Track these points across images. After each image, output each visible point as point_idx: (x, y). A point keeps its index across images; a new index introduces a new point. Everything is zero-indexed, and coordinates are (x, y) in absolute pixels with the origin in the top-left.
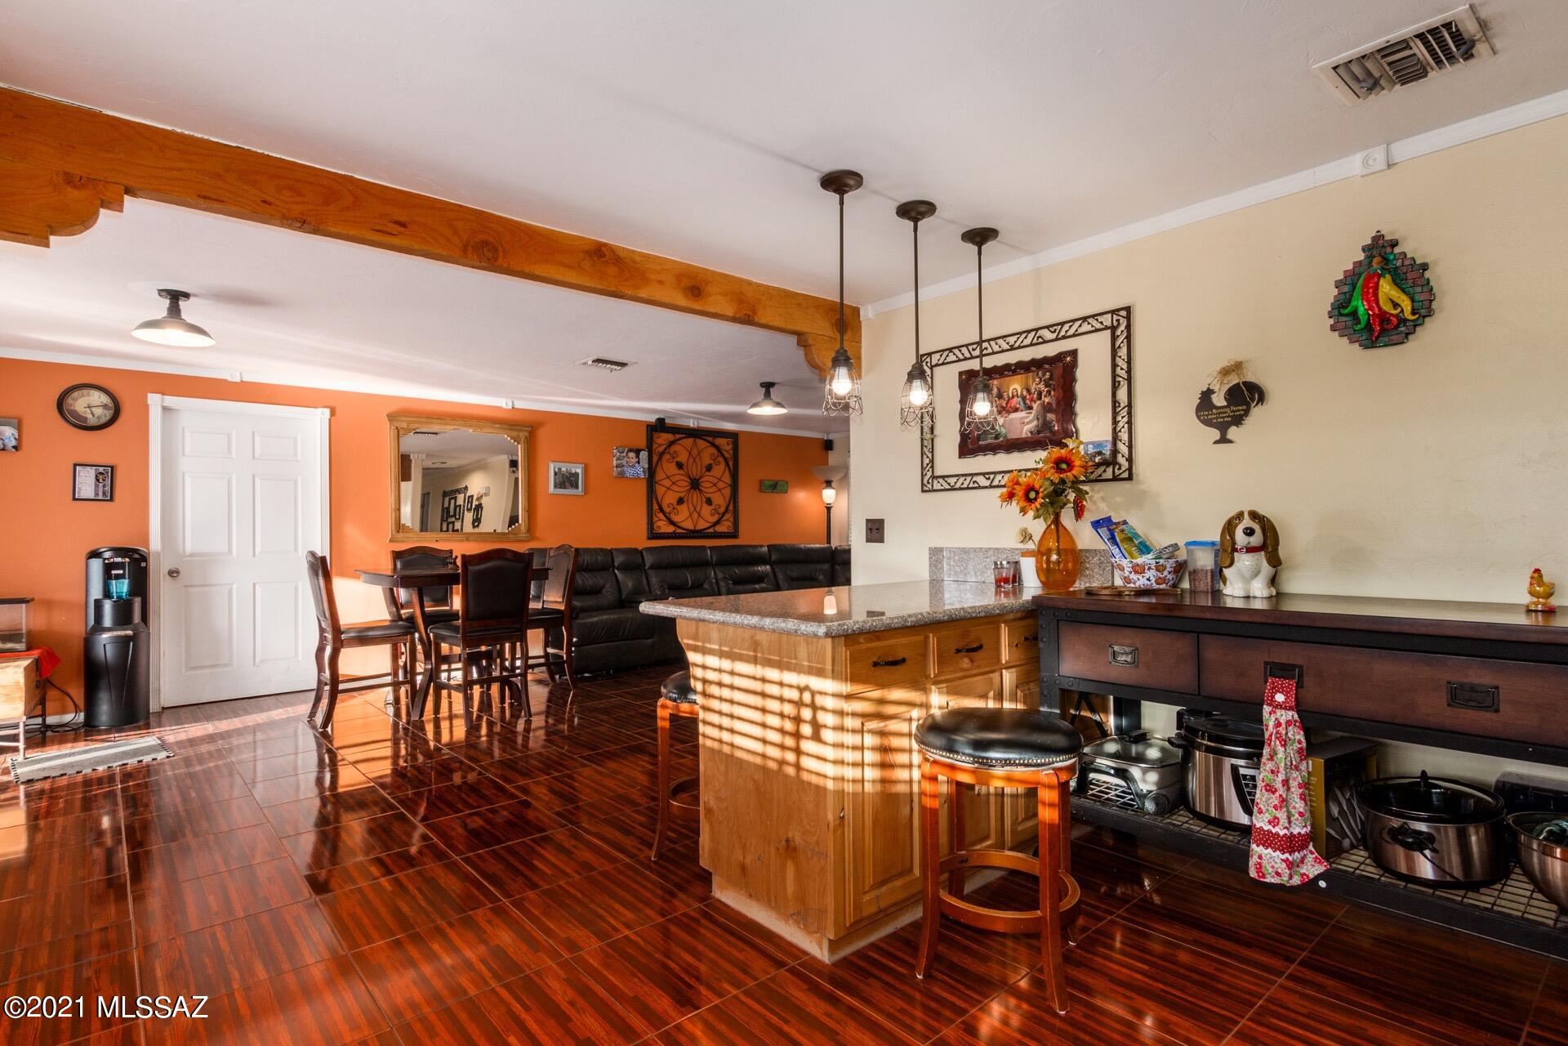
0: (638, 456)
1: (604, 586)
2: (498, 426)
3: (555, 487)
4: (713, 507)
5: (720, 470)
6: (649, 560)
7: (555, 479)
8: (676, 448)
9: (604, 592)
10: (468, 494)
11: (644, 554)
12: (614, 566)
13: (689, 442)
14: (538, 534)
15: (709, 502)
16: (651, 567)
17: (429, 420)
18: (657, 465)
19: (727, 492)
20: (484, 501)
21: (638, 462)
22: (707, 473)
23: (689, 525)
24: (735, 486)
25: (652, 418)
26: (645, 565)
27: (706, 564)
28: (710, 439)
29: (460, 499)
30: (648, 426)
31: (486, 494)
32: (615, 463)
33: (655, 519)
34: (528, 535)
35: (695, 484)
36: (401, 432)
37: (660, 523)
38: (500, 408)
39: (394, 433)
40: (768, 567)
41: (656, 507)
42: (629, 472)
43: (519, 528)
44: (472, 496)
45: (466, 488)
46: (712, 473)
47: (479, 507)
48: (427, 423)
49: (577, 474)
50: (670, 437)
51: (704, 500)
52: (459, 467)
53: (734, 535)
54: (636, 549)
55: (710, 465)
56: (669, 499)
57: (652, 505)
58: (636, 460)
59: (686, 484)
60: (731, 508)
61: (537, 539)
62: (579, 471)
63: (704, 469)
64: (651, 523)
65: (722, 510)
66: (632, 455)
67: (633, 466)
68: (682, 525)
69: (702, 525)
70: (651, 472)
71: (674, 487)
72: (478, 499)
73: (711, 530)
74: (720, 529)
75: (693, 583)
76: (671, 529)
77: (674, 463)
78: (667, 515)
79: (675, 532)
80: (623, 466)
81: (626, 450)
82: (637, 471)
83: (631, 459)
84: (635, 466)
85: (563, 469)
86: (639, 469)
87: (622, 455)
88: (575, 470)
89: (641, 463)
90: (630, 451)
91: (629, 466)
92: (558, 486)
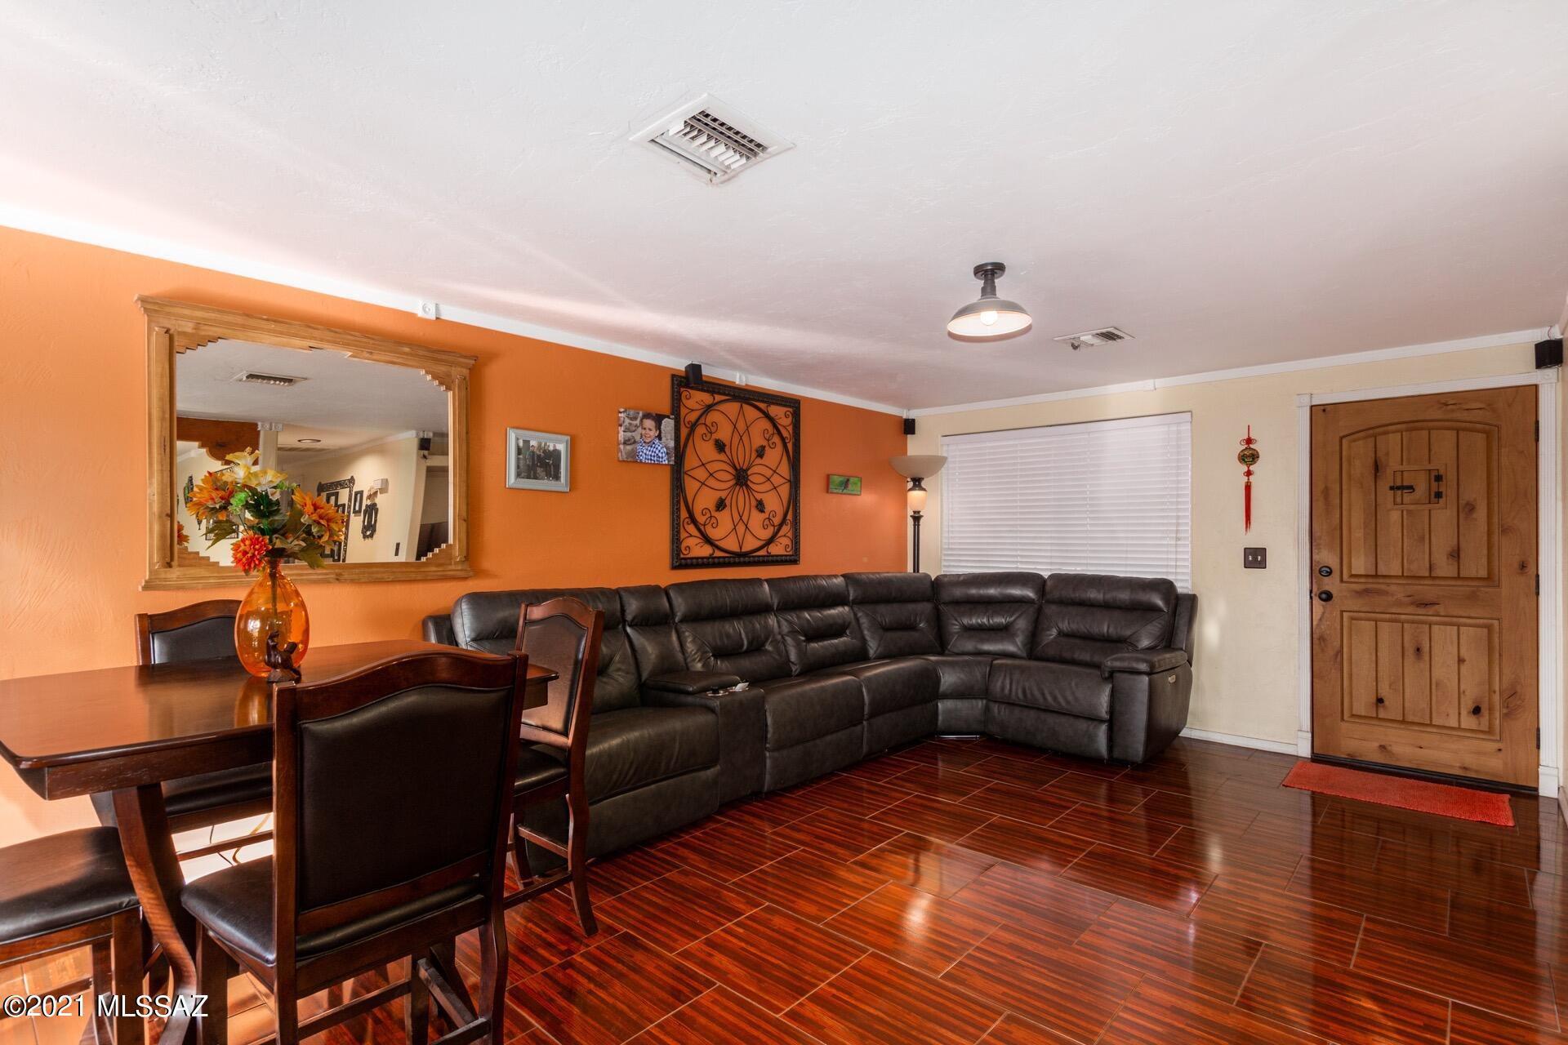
0: (658, 427)
1: (611, 659)
2: (407, 350)
3: (518, 475)
4: (765, 515)
5: (774, 455)
6: (681, 605)
7: (518, 460)
8: (713, 417)
9: (612, 668)
10: (356, 489)
11: (672, 594)
12: (624, 621)
13: (732, 408)
15: (760, 506)
16: (684, 620)
17: (252, 322)
18: (687, 440)
19: (785, 490)
20: (380, 500)
21: (659, 437)
22: (759, 461)
23: (732, 544)
24: (795, 483)
25: (680, 364)
26: (674, 618)
27: (764, 609)
28: (762, 406)
29: (344, 496)
30: (673, 376)
31: (384, 490)
32: (622, 436)
33: (683, 535)
34: (466, 566)
35: (741, 478)
36: (179, 342)
37: (691, 542)
38: (412, 316)
39: (158, 341)
40: (847, 608)
41: (684, 514)
42: (645, 453)
43: (448, 553)
44: (361, 493)
45: (352, 480)
46: (765, 460)
47: (372, 510)
48: (244, 326)
49: (556, 455)
50: (705, 398)
51: (754, 503)
52: (341, 449)
53: (793, 559)
54: (657, 588)
55: (763, 447)
56: (704, 501)
57: (679, 509)
58: (654, 433)
59: (730, 477)
60: (790, 516)
61: (485, 574)
62: (561, 447)
63: (754, 455)
64: (676, 541)
65: (777, 521)
66: (649, 423)
67: (651, 444)
68: (721, 544)
69: (750, 544)
70: (679, 453)
71: (712, 482)
72: (369, 497)
73: (762, 552)
74: (777, 549)
75: (750, 643)
76: (706, 551)
77: (712, 442)
78: (702, 528)
79: (711, 557)
80: (635, 442)
81: (641, 415)
82: (657, 452)
83: (648, 431)
84: (654, 443)
85: (533, 443)
86: (659, 448)
87: (634, 423)
88: (555, 446)
89: (664, 439)
90: (647, 416)
91: (645, 442)
92: (523, 475)
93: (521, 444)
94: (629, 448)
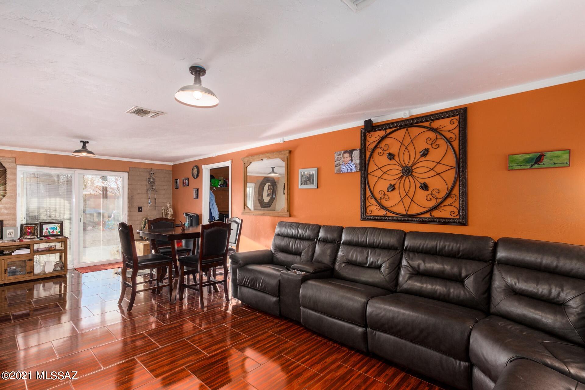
0: (351, 156)
2: (275, 154)
4: (429, 192)
5: (440, 152)
6: (344, 237)
7: (302, 179)
8: (387, 141)
13: (401, 132)
14: (295, 213)
15: (425, 187)
16: (344, 243)
18: (369, 160)
19: (450, 175)
21: (352, 160)
22: (423, 159)
23: (400, 209)
24: (462, 168)
25: (361, 123)
26: (340, 242)
28: (427, 124)
30: (361, 129)
32: (334, 163)
33: (368, 204)
35: (408, 171)
36: (246, 165)
37: (373, 208)
38: (279, 144)
41: (368, 194)
42: (345, 169)
43: (284, 209)
46: (428, 157)
49: (313, 175)
50: (381, 133)
51: (419, 185)
53: (463, 222)
55: (427, 150)
56: (381, 187)
57: (365, 192)
58: (349, 159)
59: (398, 172)
61: (295, 216)
62: (314, 172)
63: (419, 156)
64: (364, 207)
65: (441, 195)
66: (347, 155)
67: (347, 164)
68: (392, 209)
69: (415, 210)
70: (364, 166)
71: (386, 176)
73: (428, 215)
74: (443, 214)
76: (382, 213)
78: (379, 201)
79: (385, 216)
80: (340, 165)
81: (342, 152)
82: (350, 167)
83: (346, 159)
84: (349, 163)
85: (306, 173)
86: (351, 165)
87: (340, 157)
88: (312, 172)
89: (354, 160)
90: (345, 152)
91: (344, 164)
92: (303, 184)
93: (303, 174)
94: (337, 168)
